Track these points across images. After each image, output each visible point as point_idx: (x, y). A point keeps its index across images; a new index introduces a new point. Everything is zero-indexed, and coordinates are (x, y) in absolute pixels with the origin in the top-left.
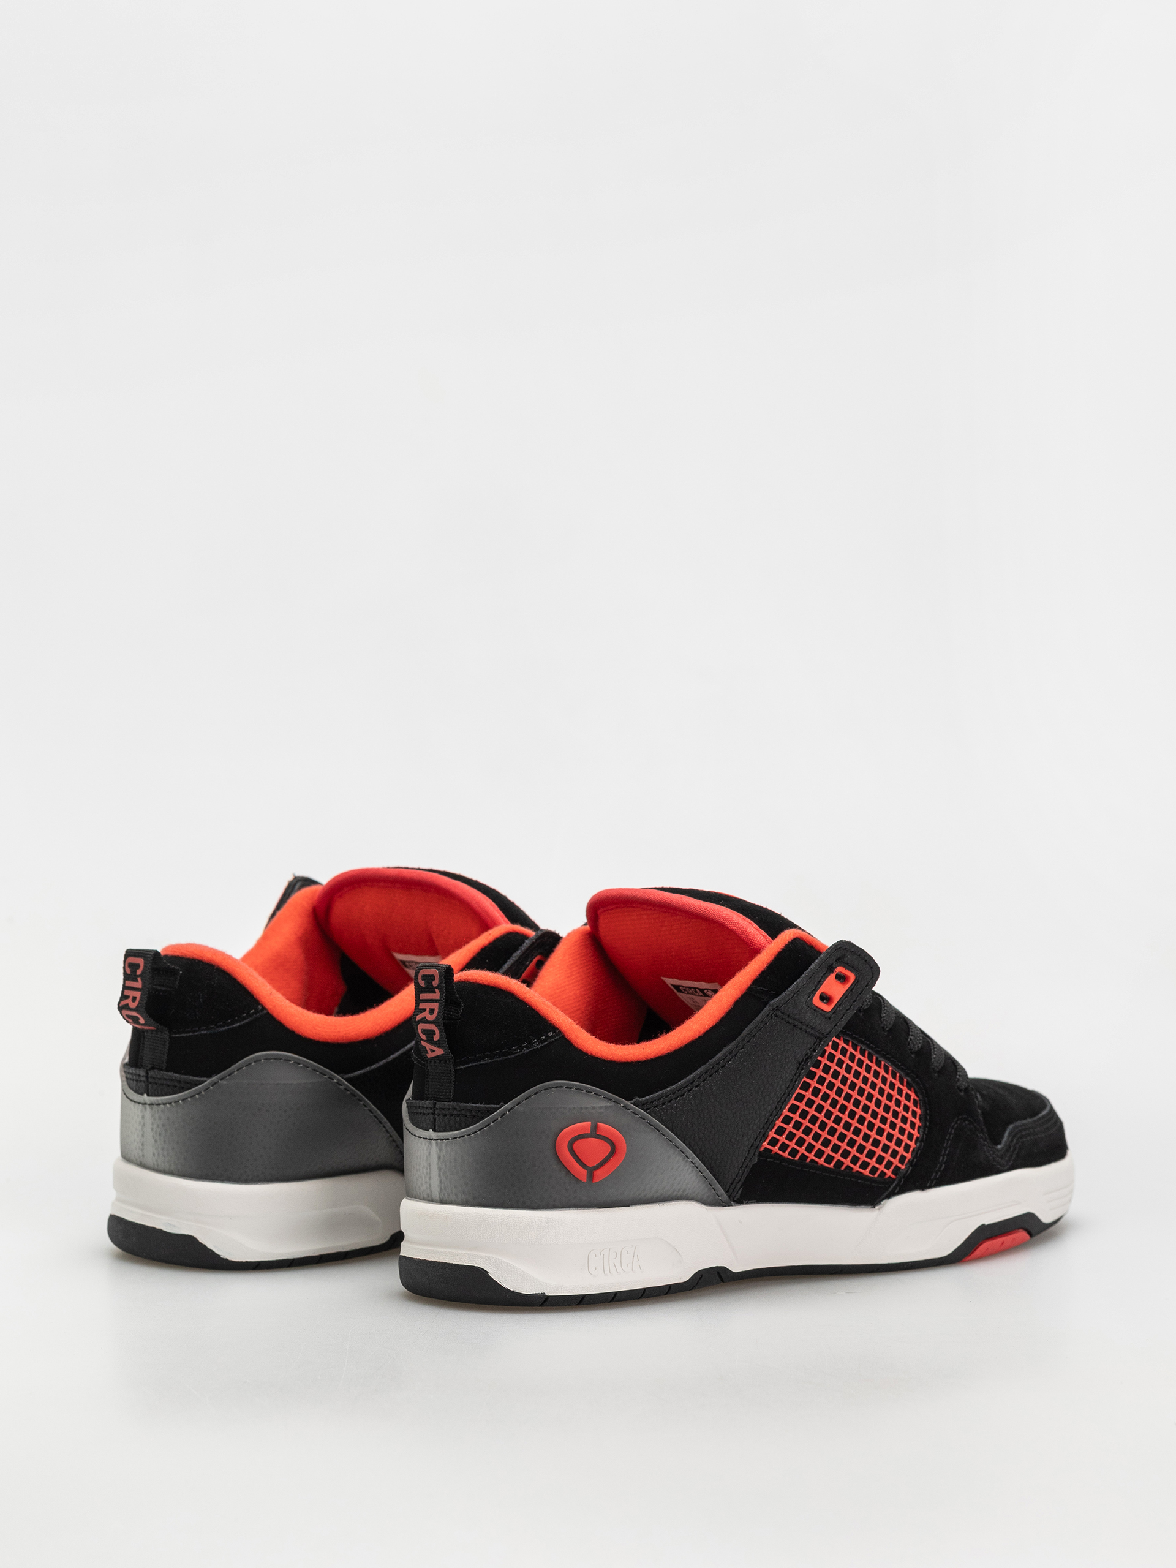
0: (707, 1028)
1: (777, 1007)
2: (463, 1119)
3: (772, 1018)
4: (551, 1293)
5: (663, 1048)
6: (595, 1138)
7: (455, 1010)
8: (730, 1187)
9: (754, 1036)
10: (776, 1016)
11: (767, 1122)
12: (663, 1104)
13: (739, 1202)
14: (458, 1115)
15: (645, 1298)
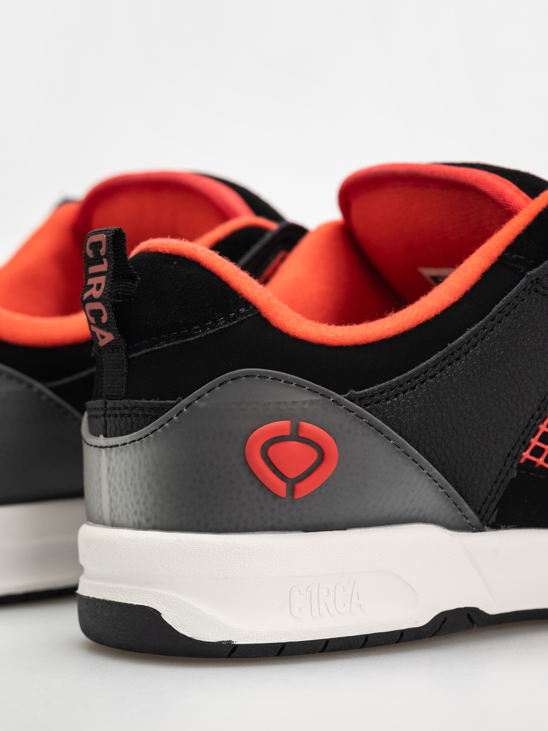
0: (446, 304)
1: (537, 279)
2: (134, 419)
3: (530, 293)
4: (239, 640)
5: (388, 329)
6: (297, 441)
7: (130, 285)
8: (481, 508)
9: (507, 315)
10: (537, 291)
11: (527, 426)
12: (388, 399)
13: (496, 526)
14: (130, 415)
15: (368, 647)
